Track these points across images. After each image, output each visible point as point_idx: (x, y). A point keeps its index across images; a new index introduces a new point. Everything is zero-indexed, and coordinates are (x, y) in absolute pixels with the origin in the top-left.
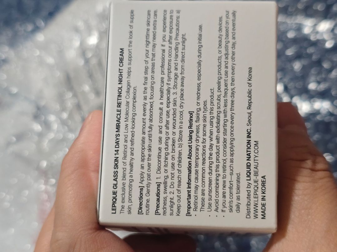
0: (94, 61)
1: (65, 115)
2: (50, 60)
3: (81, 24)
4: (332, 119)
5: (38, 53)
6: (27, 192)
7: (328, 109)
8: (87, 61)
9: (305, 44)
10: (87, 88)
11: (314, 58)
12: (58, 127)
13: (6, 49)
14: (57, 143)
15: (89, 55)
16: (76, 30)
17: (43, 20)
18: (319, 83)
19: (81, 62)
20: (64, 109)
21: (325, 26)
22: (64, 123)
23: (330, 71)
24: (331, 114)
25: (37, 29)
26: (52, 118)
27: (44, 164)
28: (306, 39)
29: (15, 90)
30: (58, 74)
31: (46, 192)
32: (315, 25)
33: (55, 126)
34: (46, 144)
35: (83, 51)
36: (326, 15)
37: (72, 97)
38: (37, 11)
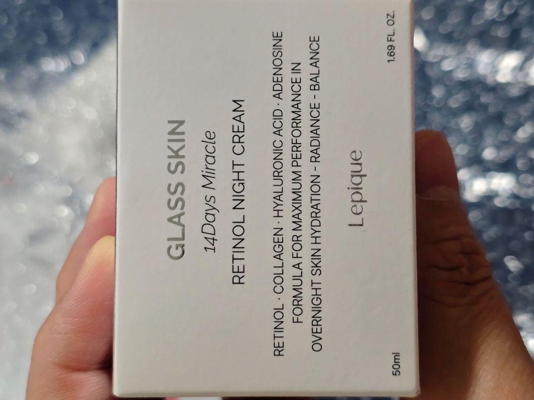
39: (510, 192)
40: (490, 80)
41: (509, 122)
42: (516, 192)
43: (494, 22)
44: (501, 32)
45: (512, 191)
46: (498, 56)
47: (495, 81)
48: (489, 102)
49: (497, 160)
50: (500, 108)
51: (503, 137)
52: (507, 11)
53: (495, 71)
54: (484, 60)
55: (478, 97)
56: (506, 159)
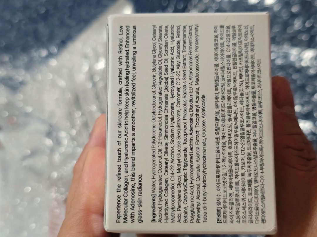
0: (101, 85)
1: (74, 132)
2: (62, 83)
3: (89, 51)
4: (314, 138)
5: (51, 76)
6: (39, 199)
7: (311, 129)
8: (95, 84)
9: (290, 71)
10: (94, 108)
11: (299, 83)
12: (68, 142)
13: (23, 72)
14: (67, 157)
15: (97, 78)
16: (86, 56)
17: (56, 48)
18: (302, 105)
19: (90, 85)
20: (73, 126)
21: (308, 54)
22: (73, 139)
23: (312, 94)
24: (313, 134)
25: (50, 55)
26: (63, 135)
27: (55, 175)
28: (291, 66)
29: (29, 109)
30: (69, 96)
31: (56, 199)
32: (300, 53)
33: (65, 142)
34: (57, 157)
35: (91, 75)
36: (310, 44)
37: (81, 115)
38: (51, 39)
39: (310, 131)
40: (297, 65)
41: (309, 89)
42: (313, 131)
43: (300, 32)
44: (304, 37)
45: (311, 130)
46: (302, 51)
47: (300, 65)
48: (297, 78)
49: (302, 112)
50: (304, 81)
51: (306, 99)
52: (307, 25)
53: (301, 60)
54: (294, 53)
55: (291, 75)
56: (308, 112)
